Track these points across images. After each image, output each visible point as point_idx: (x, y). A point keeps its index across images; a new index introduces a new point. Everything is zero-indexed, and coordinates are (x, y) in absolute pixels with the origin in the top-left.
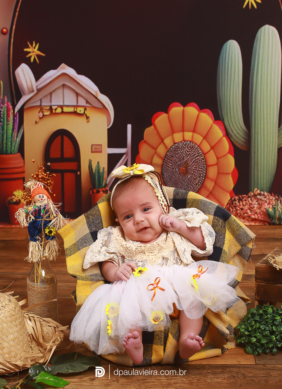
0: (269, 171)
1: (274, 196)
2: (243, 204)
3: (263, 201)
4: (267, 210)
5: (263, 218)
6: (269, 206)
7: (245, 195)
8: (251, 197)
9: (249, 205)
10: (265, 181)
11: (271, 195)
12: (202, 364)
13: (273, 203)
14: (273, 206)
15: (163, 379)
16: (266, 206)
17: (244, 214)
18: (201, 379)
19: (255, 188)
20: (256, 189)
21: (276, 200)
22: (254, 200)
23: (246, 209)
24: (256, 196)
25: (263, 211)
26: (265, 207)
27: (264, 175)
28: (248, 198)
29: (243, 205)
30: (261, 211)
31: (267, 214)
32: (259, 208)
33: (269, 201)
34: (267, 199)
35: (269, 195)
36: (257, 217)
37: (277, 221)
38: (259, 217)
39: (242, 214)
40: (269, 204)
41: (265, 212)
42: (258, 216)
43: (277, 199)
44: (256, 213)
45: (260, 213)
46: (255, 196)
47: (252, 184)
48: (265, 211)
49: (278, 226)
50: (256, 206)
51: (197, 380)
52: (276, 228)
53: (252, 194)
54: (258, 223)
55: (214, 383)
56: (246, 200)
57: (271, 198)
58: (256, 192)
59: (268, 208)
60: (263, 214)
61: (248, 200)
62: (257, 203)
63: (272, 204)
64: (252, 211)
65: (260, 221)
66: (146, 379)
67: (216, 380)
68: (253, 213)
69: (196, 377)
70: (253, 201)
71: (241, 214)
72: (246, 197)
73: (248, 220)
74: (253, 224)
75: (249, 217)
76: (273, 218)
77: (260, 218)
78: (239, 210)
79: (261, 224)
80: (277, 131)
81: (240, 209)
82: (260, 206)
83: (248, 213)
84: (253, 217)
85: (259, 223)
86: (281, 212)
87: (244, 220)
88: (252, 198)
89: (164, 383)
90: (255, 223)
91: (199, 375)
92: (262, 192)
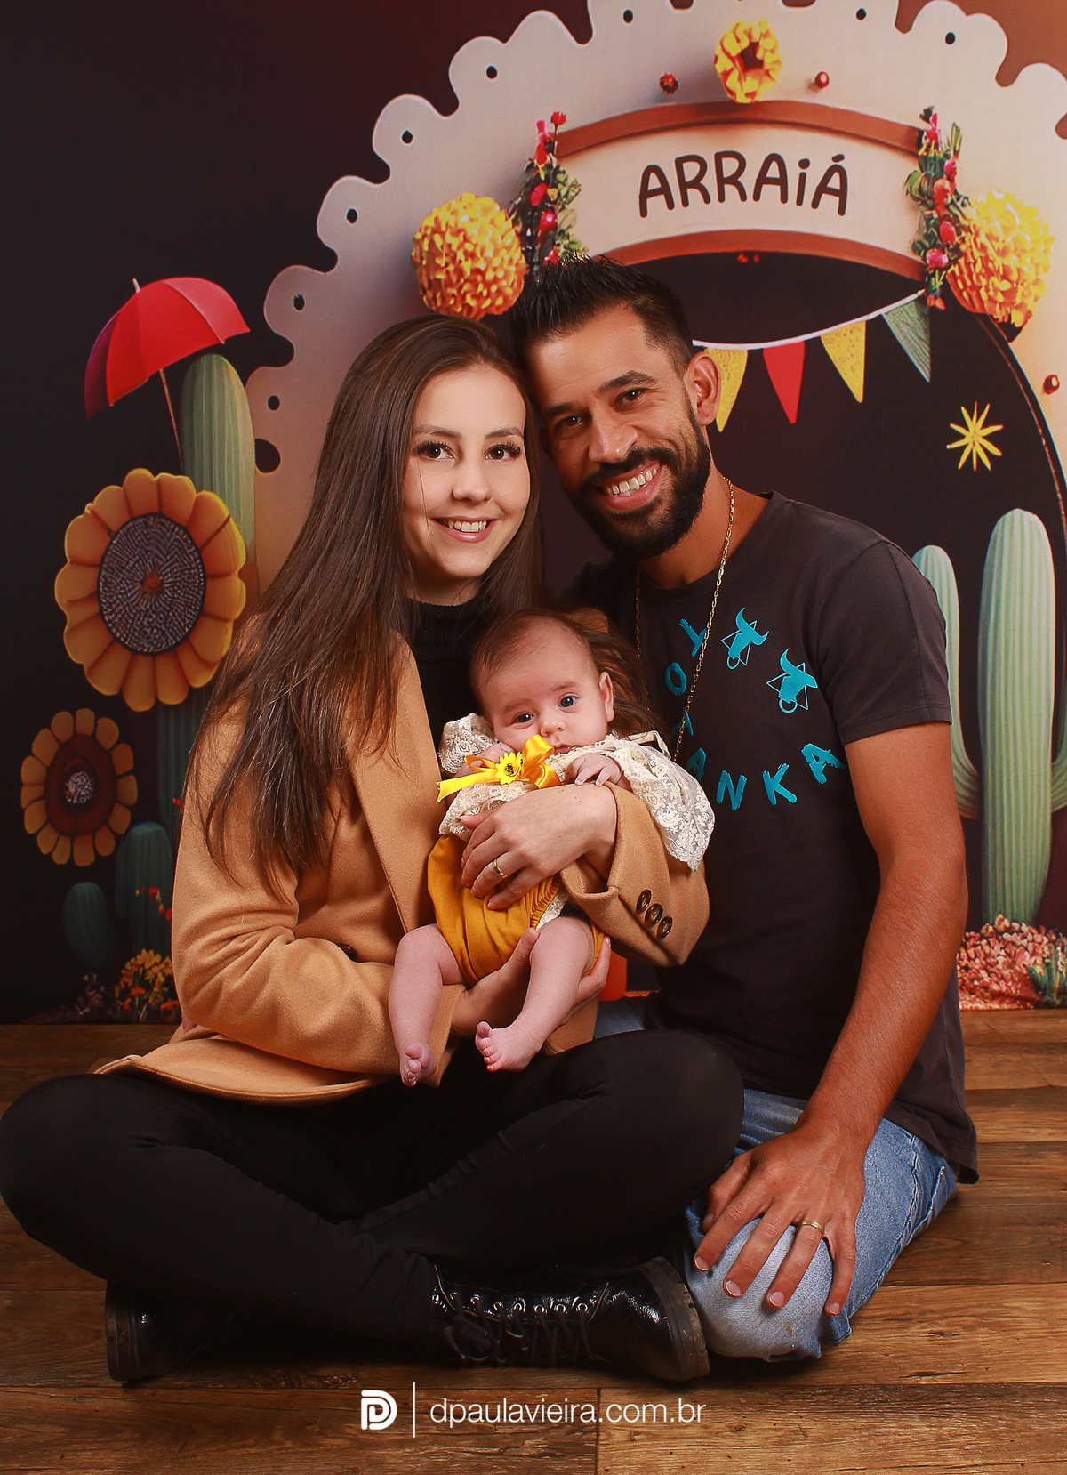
0: (1031, 872)
1: (1045, 935)
2: (968, 955)
3: (1018, 947)
4: (1030, 971)
5: (1020, 989)
6: (1033, 959)
7: (972, 933)
8: (987, 938)
9: (985, 959)
10: (1022, 896)
11: (1039, 932)
12: (1002, 1384)
13: (1044, 952)
14: (1044, 959)
15: (916, 1424)
16: (1027, 959)
17: (972, 980)
18: (1014, 1421)
19: (997, 915)
20: (1000, 916)
21: (1051, 945)
22: (995, 944)
23: (977, 967)
24: (1002, 934)
25: (1019, 974)
26: (1025, 963)
27: (1018, 880)
28: (980, 939)
29: (969, 959)
30: (1016, 971)
31: (1030, 980)
32: (1010, 966)
33: (1035, 947)
34: (1028, 942)
35: (1034, 931)
36: (1004, 989)
37: (1055, 999)
38: (1010, 987)
39: (968, 982)
40: (1034, 954)
41: (1026, 975)
42: (1006, 986)
43: (1054, 942)
44: (1002, 978)
45: (1012, 979)
46: (998, 933)
47: (990, 905)
48: (1025, 972)
49: (1060, 1012)
50: (1001, 959)
51: (1006, 1425)
52: (1059, 1017)
53: (991, 928)
54: (1008, 1004)
55: (1052, 1432)
56: (974, 946)
57: (1038, 938)
58: (1000, 924)
59: (1031, 966)
60: (1019, 980)
61: (980, 945)
62: (1003, 952)
63: (1041, 955)
64: (992, 972)
65: (1013, 998)
66: (875, 1427)
67: (1054, 1426)
68: (995, 979)
69: (1000, 1419)
70: (993, 948)
71: (964, 981)
72: (974, 937)
73: (982, 997)
74: (995, 1006)
75: (986, 987)
76: (1044, 990)
77: (1014, 991)
78: (960, 970)
79: (1015, 1006)
80: (1049, 770)
81: (962, 968)
82: (1012, 960)
83: (983, 978)
84: (995, 987)
85: (1010, 1003)
86: (1064, 973)
87: (973, 996)
88: (991, 940)
89: (925, 1436)
90: (1000, 1003)
91: (1007, 1411)
92: (1016, 925)
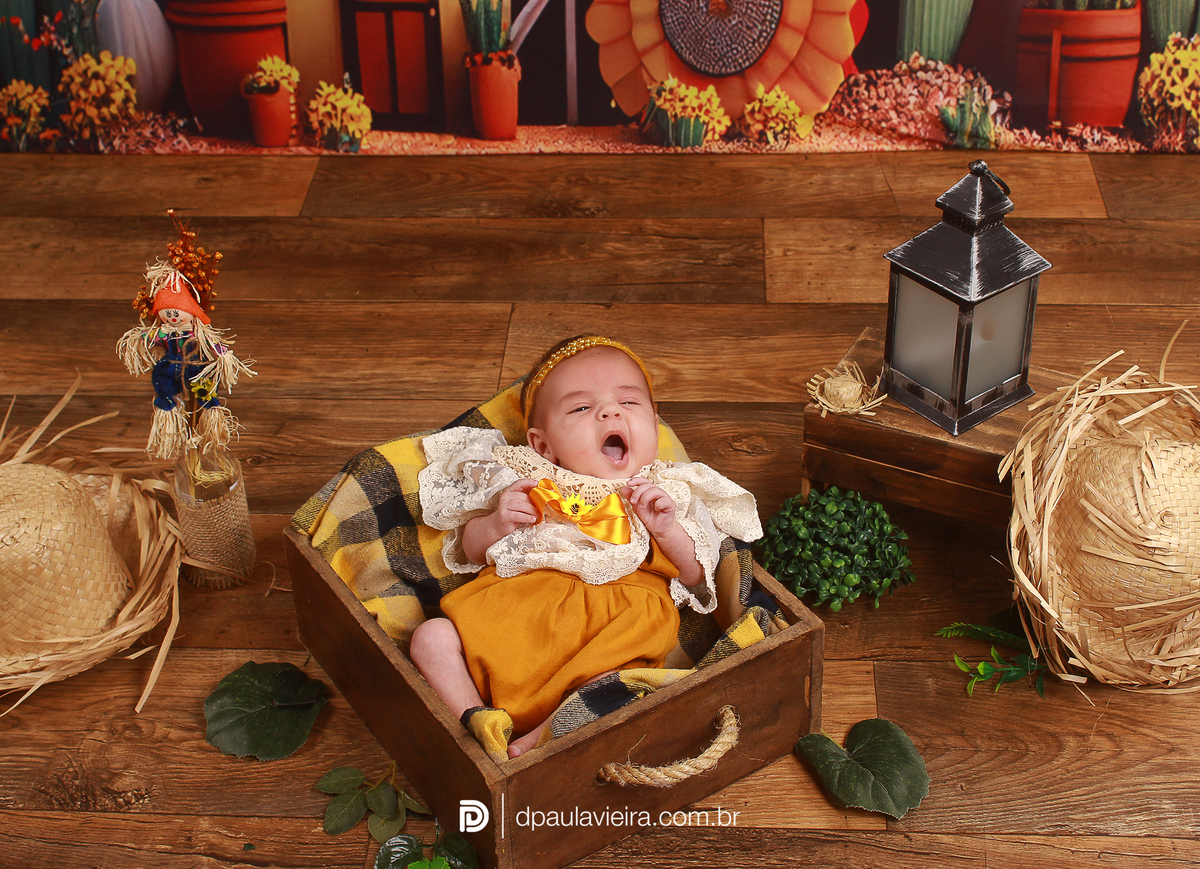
0: (953, 8)
1: (962, 74)
2: (878, 94)
3: (932, 86)
4: (942, 113)
5: (930, 132)
6: (947, 99)
7: (884, 71)
8: (899, 76)
9: (895, 98)
10: (941, 33)
11: (956, 71)
13: (959, 93)
14: (958, 100)
16: (940, 100)
17: (879, 122)
19: (912, 53)
20: (916, 54)
21: (968, 85)
22: (908, 83)
23: (887, 107)
24: (916, 72)
25: (930, 115)
26: (938, 104)
27: (938, 16)
28: (893, 77)
29: (879, 98)
30: (927, 113)
31: (942, 123)
32: (922, 106)
33: (950, 88)
34: (944, 81)
35: (951, 70)
36: (913, 131)
37: (966, 141)
38: (919, 129)
39: (875, 123)
40: (948, 94)
41: (937, 117)
42: (916, 128)
43: (971, 83)
44: (912, 119)
45: (922, 120)
46: (911, 72)
47: (906, 41)
48: (937, 114)
49: (969, 154)
50: (912, 100)
53: (904, 66)
54: (916, 145)
56: (886, 84)
57: (955, 77)
58: (914, 62)
59: (944, 107)
60: (930, 122)
61: (892, 83)
62: (915, 92)
63: (956, 96)
64: (901, 112)
65: (922, 140)
68: (904, 120)
70: (905, 87)
71: (871, 123)
72: (886, 75)
73: (890, 138)
74: (902, 147)
75: (893, 129)
76: (956, 133)
77: (923, 134)
78: (868, 111)
79: (923, 147)
81: (870, 108)
82: (924, 100)
83: (891, 119)
84: (903, 130)
85: (919, 144)
86: (978, 116)
87: (880, 137)
88: (904, 78)
90: (908, 144)
92: (932, 64)
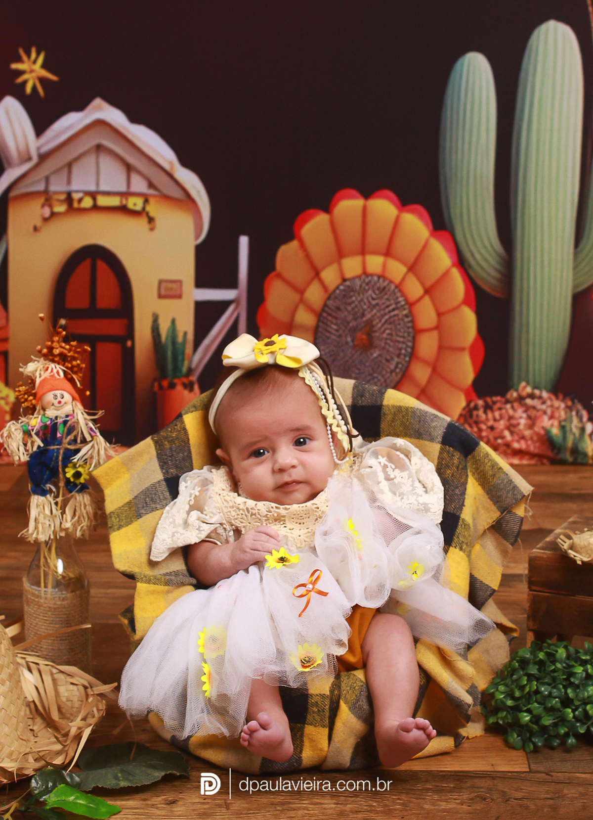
0: (552, 344)
1: (562, 401)
2: (494, 417)
3: (538, 411)
4: (547, 432)
5: (538, 448)
6: (551, 422)
7: (498, 398)
8: (511, 403)
9: (508, 421)
11: (557, 398)
12: (411, 771)
13: (560, 416)
14: (560, 422)
15: (326, 801)
16: (546, 422)
17: (496, 438)
18: (410, 802)
19: (521, 383)
21: (567, 410)
22: (518, 408)
23: (501, 427)
24: (524, 399)
25: (538, 434)
26: (544, 425)
27: (541, 351)
28: (505, 403)
29: (495, 420)
30: (535, 432)
31: (547, 440)
32: (531, 427)
33: (553, 412)
34: (547, 407)
35: (553, 397)
36: (524, 447)
37: (568, 456)
38: (529, 445)
39: (492, 440)
40: (552, 417)
41: (543, 436)
42: (526, 444)
43: (570, 408)
44: (523, 438)
45: (531, 439)
46: (521, 399)
47: (516, 373)
48: (543, 433)
49: (571, 468)
50: (522, 421)
51: (402, 804)
52: (568, 472)
53: (515, 394)
54: (527, 460)
55: (439, 811)
56: (500, 409)
57: (556, 403)
58: (523, 391)
59: (549, 427)
60: (538, 440)
61: (505, 408)
62: (524, 415)
63: (557, 418)
64: (513, 432)
65: (532, 455)
66: (290, 803)
67: (443, 805)
68: (517, 438)
69: (399, 799)
70: (516, 411)
73: (505, 453)
74: (516, 461)
75: (508, 445)
76: (559, 449)
77: (532, 449)
78: (486, 430)
79: (533, 462)
80: (571, 256)
81: (488, 427)
82: (532, 421)
83: (505, 437)
84: (516, 445)
85: (529, 459)
86: (577, 435)
88: (515, 404)
89: (330, 812)
90: (521, 459)
91: (407, 793)
92: (537, 392)
